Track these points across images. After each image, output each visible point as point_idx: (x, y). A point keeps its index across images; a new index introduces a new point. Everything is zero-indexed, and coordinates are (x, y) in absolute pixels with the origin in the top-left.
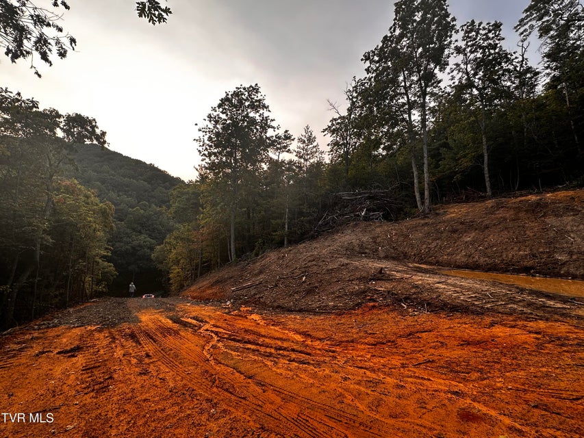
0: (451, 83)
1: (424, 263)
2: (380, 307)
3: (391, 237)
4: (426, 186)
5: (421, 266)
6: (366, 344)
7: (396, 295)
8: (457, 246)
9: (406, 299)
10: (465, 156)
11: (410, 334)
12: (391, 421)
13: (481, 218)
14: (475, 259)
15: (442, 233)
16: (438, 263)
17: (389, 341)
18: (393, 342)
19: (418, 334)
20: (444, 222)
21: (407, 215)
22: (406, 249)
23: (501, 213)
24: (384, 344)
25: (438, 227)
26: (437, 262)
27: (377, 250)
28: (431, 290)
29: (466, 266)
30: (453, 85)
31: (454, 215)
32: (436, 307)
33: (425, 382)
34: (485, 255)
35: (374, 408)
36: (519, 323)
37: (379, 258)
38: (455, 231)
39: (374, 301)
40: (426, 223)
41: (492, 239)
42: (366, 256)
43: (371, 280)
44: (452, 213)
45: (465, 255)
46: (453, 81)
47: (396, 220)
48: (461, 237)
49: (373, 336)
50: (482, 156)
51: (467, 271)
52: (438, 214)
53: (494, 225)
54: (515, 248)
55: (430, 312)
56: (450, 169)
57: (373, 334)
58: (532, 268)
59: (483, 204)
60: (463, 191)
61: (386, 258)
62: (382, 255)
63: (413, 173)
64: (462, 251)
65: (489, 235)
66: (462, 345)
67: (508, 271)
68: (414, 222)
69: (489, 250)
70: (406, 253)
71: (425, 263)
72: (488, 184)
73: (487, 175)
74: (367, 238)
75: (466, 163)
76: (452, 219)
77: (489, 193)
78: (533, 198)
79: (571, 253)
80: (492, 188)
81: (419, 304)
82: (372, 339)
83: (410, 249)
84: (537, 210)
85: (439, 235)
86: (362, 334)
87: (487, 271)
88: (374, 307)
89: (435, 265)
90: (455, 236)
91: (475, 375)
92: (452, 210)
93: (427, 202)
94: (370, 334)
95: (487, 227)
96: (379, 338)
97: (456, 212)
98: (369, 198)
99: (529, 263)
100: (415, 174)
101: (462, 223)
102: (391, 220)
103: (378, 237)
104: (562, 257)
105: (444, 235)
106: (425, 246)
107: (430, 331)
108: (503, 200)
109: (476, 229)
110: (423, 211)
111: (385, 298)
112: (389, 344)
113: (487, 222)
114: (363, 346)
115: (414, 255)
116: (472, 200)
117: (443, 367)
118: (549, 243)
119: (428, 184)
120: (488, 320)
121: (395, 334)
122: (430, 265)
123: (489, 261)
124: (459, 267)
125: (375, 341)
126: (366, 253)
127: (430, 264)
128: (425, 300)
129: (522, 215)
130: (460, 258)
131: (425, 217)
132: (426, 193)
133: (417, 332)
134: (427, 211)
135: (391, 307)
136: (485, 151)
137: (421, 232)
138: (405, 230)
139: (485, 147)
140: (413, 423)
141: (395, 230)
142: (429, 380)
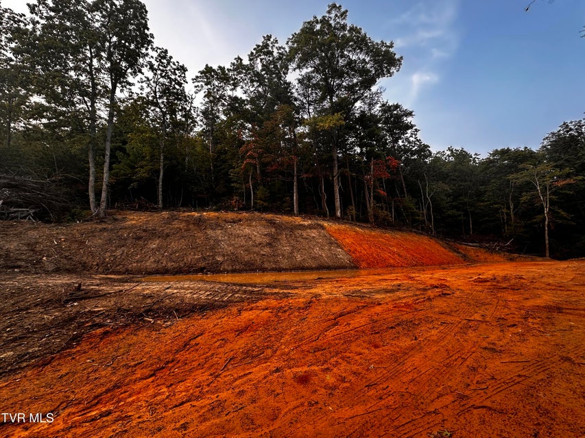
0: (139, 92)
1: (110, 274)
2: (116, 331)
3: (59, 244)
4: (104, 187)
5: (109, 276)
6: (141, 379)
7: (128, 311)
8: (144, 253)
9: (147, 312)
10: (142, 167)
11: (185, 345)
12: (277, 424)
13: (161, 227)
14: (163, 265)
15: (126, 239)
16: (127, 272)
17: (168, 362)
18: (173, 361)
19: (193, 342)
20: (126, 228)
21: (74, 217)
22: (85, 258)
23: (176, 224)
24: (163, 368)
25: (120, 233)
26: (127, 270)
27: (39, 262)
28: (171, 296)
29: (157, 272)
30: (140, 95)
31: (133, 222)
32: (185, 311)
33: (249, 376)
34: (171, 260)
35: (251, 426)
36: (253, 306)
37: (47, 273)
38: (139, 238)
39: (100, 326)
40: (105, 229)
41: (174, 245)
42: (22, 272)
43: (67, 302)
44: (131, 220)
45: (155, 261)
46: (141, 91)
47: (59, 222)
48: (146, 244)
49: (142, 366)
50: (158, 171)
51: (158, 276)
52: (116, 220)
53: (173, 234)
54: (192, 254)
55: (181, 318)
56: (125, 175)
57: (139, 363)
58: (204, 268)
59: (159, 215)
60: (136, 200)
61: (58, 271)
62: (51, 267)
63: (89, 169)
64: (150, 257)
65: (171, 243)
66: (238, 335)
67: (190, 272)
68: (89, 226)
69: (173, 256)
70: (85, 263)
71: (113, 273)
72: (160, 197)
73: (160, 190)
74: (15, 244)
75: (142, 173)
76: (133, 226)
77: (161, 206)
78: (196, 215)
79: (224, 256)
80: (164, 201)
81: (165, 313)
82: (145, 370)
83: (90, 259)
84: (199, 222)
85: (123, 242)
86: (123, 371)
87: (174, 275)
88: (106, 333)
89: (124, 273)
90: (141, 243)
91: (269, 352)
92: (132, 217)
93: (103, 205)
94: (135, 365)
95: (168, 235)
96: (152, 365)
97: (135, 219)
98: (9, 186)
99: (202, 264)
100: (92, 170)
101: (145, 231)
102: (49, 222)
103: (37, 243)
104: (220, 259)
105: (129, 242)
106: (109, 254)
107: (202, 334)
108: (175, 213)
109: (159, 237)
110: (97, 215)
111: (114, 318)
112: (170, 365)
113: (167, 231)
114: (139, 385)
115: (97, 265)
116: (146, 209)
117: (244, 358)
118: (212, 249)
119: (107, 186)
120: (234, 310)
121: (168, 352)
122: (119, 275)
123: (176, 265)
124: (150, 273)
125: (151, 370)
126: (19, 267)
127: (119, 273)
128: (171, 307)
129: (191, 226)
130: (150, 264)
131: (102, 221)
132: (104, 195)
133: (190, 340)
134: (102, 215)
135: (132, 326)
136: (161, 167)
137: (100, 239)
138: (78, 235)
139: (162, 164)
140: (289, 410)
141: (63, 234)
142: (250, 373)
